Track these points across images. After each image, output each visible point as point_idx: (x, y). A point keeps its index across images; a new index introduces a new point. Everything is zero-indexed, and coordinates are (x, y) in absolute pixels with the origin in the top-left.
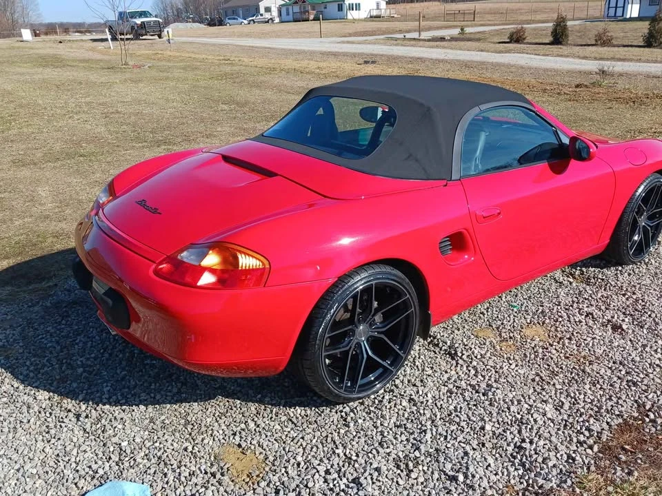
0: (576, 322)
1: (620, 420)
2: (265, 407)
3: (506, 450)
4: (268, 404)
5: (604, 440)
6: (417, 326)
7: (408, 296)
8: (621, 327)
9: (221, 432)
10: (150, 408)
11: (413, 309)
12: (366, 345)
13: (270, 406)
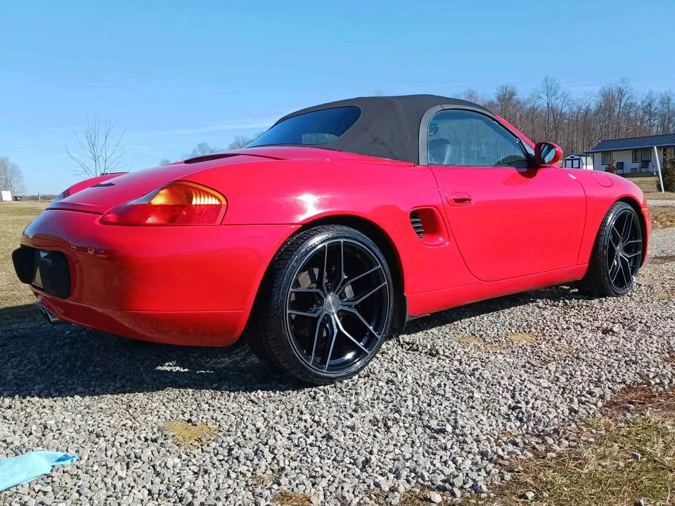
0: (564, 329)
1: (623, 386)
2: (222, 393)
3: (499, 410)
4: (226, 390)
5: (609, 399)
6: (392, 305)
7: (380, 266)
8: (611, 330)
9: (168, 412)
10: (87, 398)
11: (386, 283)
12: (335, 318)
13: (228, 392)
